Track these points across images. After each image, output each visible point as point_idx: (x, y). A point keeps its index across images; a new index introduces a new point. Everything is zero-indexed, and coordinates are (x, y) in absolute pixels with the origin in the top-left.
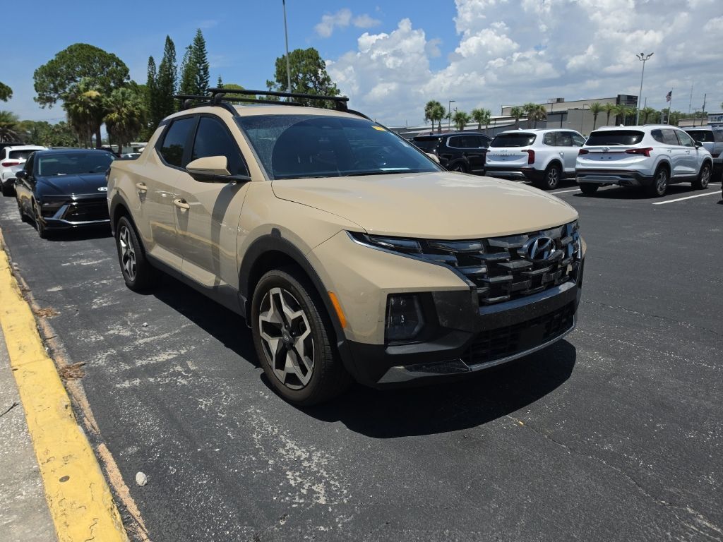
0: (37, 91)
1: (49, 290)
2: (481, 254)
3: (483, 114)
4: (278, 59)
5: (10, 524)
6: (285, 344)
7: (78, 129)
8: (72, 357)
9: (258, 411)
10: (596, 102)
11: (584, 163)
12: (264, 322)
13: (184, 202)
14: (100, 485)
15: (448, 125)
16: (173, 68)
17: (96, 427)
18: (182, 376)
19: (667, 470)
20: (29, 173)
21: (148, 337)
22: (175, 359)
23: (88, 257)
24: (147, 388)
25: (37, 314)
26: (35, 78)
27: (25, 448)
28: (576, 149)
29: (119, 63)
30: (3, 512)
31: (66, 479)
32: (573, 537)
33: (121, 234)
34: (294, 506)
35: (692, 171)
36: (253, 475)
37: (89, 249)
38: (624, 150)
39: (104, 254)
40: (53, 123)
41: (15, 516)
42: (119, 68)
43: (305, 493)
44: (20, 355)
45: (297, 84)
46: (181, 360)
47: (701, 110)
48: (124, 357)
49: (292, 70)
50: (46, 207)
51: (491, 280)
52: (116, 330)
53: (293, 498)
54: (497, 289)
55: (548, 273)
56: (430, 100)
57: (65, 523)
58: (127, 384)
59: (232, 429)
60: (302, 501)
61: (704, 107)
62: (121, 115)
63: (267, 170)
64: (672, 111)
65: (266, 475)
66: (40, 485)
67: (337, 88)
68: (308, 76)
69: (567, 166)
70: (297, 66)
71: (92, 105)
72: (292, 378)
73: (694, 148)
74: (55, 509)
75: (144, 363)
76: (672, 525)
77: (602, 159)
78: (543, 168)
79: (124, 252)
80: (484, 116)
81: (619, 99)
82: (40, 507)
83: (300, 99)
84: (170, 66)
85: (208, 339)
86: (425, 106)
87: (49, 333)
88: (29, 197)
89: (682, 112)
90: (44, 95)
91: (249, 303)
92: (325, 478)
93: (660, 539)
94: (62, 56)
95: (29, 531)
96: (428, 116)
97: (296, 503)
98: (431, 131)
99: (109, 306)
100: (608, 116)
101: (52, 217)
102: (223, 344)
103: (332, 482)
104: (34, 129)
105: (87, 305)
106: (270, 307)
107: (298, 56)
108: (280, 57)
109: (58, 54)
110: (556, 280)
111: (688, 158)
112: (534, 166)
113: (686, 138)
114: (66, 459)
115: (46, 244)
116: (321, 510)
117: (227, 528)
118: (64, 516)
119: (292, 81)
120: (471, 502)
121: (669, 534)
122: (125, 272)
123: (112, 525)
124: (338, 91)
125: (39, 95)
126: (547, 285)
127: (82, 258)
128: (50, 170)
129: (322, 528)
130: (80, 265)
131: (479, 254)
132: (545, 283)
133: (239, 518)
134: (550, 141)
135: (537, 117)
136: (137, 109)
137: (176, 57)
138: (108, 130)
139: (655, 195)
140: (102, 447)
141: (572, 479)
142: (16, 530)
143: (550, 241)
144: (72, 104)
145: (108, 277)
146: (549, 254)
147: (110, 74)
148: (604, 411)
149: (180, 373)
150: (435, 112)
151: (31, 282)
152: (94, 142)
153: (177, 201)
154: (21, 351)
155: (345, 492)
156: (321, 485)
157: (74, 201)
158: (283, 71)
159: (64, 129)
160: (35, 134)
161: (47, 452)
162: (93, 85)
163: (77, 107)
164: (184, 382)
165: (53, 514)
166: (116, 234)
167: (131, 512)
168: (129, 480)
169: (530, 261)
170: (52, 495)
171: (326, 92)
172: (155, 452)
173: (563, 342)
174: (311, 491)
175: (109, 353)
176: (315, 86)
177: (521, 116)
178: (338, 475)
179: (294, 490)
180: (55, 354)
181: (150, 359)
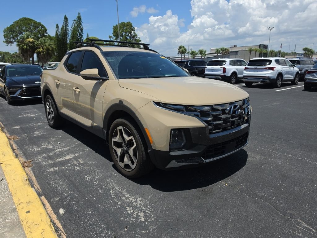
0: (5, 38)
1: (14, 128)
2: (210, 112)
3: (203, 52)
4: (114, 26)
5: (5, 232)
6: (124, 151)
7: (23, 56)
8: (26, 158)
9: (112, 181)
10: (250, 47)
11: (246, 73)
12: (114, 142)
13: (77, 88)
14: (45, 214)
15: (188, 56)
16: (67, 29)
17: (40, 188)
18: (77, 166)
19: (288, 204)
20: (3, 75)
21: (60, 149)
22: (73, 158)
23: (31, 113)
24: (62, 171)
25: (9, 138)
26: (4, 32)
27: (9, 199)
28: (243, 67)
29: (43, 26)
30: (1, 227)
31: (28, 212)
32: (251, 233)
33: (47, 102)
34: (131, 222)
35: (292, 77)
36: (112, 209)
37: (31, 109)
38: (264, 68)
39: (38, 112)
40: (12, 53)
41: (7, 229)
42: (43, 29)
43: (135, 216)
44: (3, 157)
45: (122, 37)
46: (76, 159)
47: (294, 51)
48: (50, 158)
49: (120, 31)
50: (12, 91)
51: (214, 123)
52: (45, 145)
53: (130, 219)
54: (216, 127)
55: (237, 120)
56: (180, 45)
57: (30, 231)
58: (52, 170)
59: (101, 189)
60: (134, 220)
61: (295, 50)
62: (43, 50)
63: (116, 75)
64: (282, 51)
65: (118, 209)
66: (17, 215)
67: (140, 39)
68: (127, 34)
69: (239, 75)
70: (122, 30)
71: (30, 45)
72: (127, 166)
73: (292, 67)
74: (25, 225)
75: (59, 160)
76: (292, 227)
77: (254, 71)
78: (229, 75)
79: (48, 110)
80: (203, 53)
81: (260, 46)
82: (18, 225)
83: (123, 44)
84: (66, 28)
85: (88, 149)
86: (178, 48)
87: (15, 147)
88: (3, 86)
89: (286, 52)
90: (8, 40)
91: (107, 133)
92: (144, 210)
93: (287, 232)
94: (16, 23)
95: (14, 235)
96: (179, 52)
97: (131, 221)
98: (181, 58)
99: (42, 135)
100: (256, 53)
101: (14, 95)
102: (94, 152)
103: (147, 211)
104: (3, 55)
105: (32, 135)
106: (117, 135)
107: (123, 25)
108: (115, 25)
109: (15, 22)
110: (241, 123)
111: (290, 71)
112: (225, 74)
113: (289, 63)
114: (28, 203)
115: (11, 107)
116: (142, 224)
117: (101, 232)
118: (29, 229)
119: (120, 36)
120: (207, 219)
121: (291, 230)
122: (48, 119)
123: (51, 232)
124: (141, 41)
125: (6, 40)
126: (236, 125)
127: (28, 113)
128: (13, 74)
129: (144, 232)
130: (27, 117)
131: (209, 112)
132: (236, 124)
133: (107, 228)
134: (232, 64)
135: (226, 53)
136: (51, 47)
137: (69, 24)
138: (38, 56)
139: (277, 87)
140: (43, 198)
141: (249, 208)
142: (8, 235)
143: (238, 106)
144: (21, 44)
145: (40, 122)
146: (238, 112)
147: (38, 31)
148: (261, 179)
149: (76, 165)
150: (182, 50)
151: (5, 124)
152: (31, 62)
153: (74, 88)
154: (3, 155)
155: (153, 215)
156: (142, 213)
157: (24, 88)
158: (116, 31)
159: (17, 55)
160: (3, 58)
161: (19, 200)
162: (31, 36)
163: (23, 46)
164: (78, 168)
165: (24, 228)
166: (44, 103)
167: (58, 226)
168: (56, 212)
169: (230, 115)
170: (23, 219)
171: (135, 41)
172: (67, 199)
173: (242, 150)
174: (138, 216)
175: (43, 156)
176: (130, 38)
177: (219, 53)
178: (149, 208)
179: (130, 215)
180: (18, 156)
181: (62, 158)
